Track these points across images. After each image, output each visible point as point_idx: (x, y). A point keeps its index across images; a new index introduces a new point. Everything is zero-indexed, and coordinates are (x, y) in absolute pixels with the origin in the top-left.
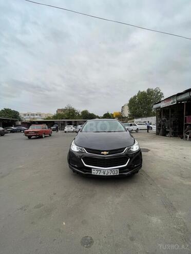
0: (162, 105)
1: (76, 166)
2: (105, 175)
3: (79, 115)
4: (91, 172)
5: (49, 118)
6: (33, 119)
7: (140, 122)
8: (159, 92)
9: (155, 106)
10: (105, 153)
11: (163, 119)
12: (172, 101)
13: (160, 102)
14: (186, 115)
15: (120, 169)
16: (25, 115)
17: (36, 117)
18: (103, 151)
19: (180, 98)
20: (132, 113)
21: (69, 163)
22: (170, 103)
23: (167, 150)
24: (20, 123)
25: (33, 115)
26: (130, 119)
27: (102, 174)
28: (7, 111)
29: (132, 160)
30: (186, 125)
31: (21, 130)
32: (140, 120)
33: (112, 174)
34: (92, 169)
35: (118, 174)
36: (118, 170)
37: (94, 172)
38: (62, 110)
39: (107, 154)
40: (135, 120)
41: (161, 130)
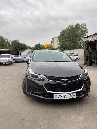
0: (91, 39)
1: (37, 93)
2: (66, 98)
4: (53, 97)
8: (85, 28)
10: (65, 80)
11: (90, 51)
15: (77, 93)
18: (64, 78)
27: (63, 98)
29: (86, 85)
33: (71, 98)
34: (54, 95)
35: (76, 97)
36: (76, 94)
37: (56, 97)
39: (67, 81)
41: (88, 61)
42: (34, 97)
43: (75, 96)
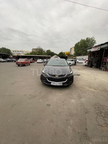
0: (92, 50)
3: (45, 52)
5: (28, 54)
6: (19, 54)
7: (80, 58)
8: (94, 40)
9: (88, 50)
10: (57, 76)
11: (92, 58)
12: (98, 48)
13: (91, 48)
14: (104, 57)
15: (63, 83)
16: (14, 51)
17: (20, 53)
19: (102, 47)
20: (76, 53)
21: (41, 80)
22: (96, 49)
23: (89, 75)
24: (12, 56)
25: (18, 51)
26: (75, 56)
27: (55, 85)
28: (4, 49)
29: (68, 80)
30: (103, 62)
31: (13, 61)
32: (80, 57)
33: (59, 85)
37: (52, 84)
38: (35, 49)
40: (77, 57)
41: (90, 64)
42: (43, 83)
43: (61, 84)
